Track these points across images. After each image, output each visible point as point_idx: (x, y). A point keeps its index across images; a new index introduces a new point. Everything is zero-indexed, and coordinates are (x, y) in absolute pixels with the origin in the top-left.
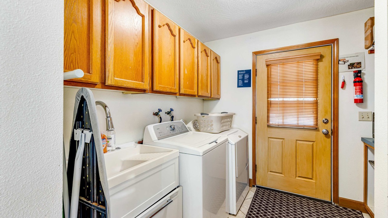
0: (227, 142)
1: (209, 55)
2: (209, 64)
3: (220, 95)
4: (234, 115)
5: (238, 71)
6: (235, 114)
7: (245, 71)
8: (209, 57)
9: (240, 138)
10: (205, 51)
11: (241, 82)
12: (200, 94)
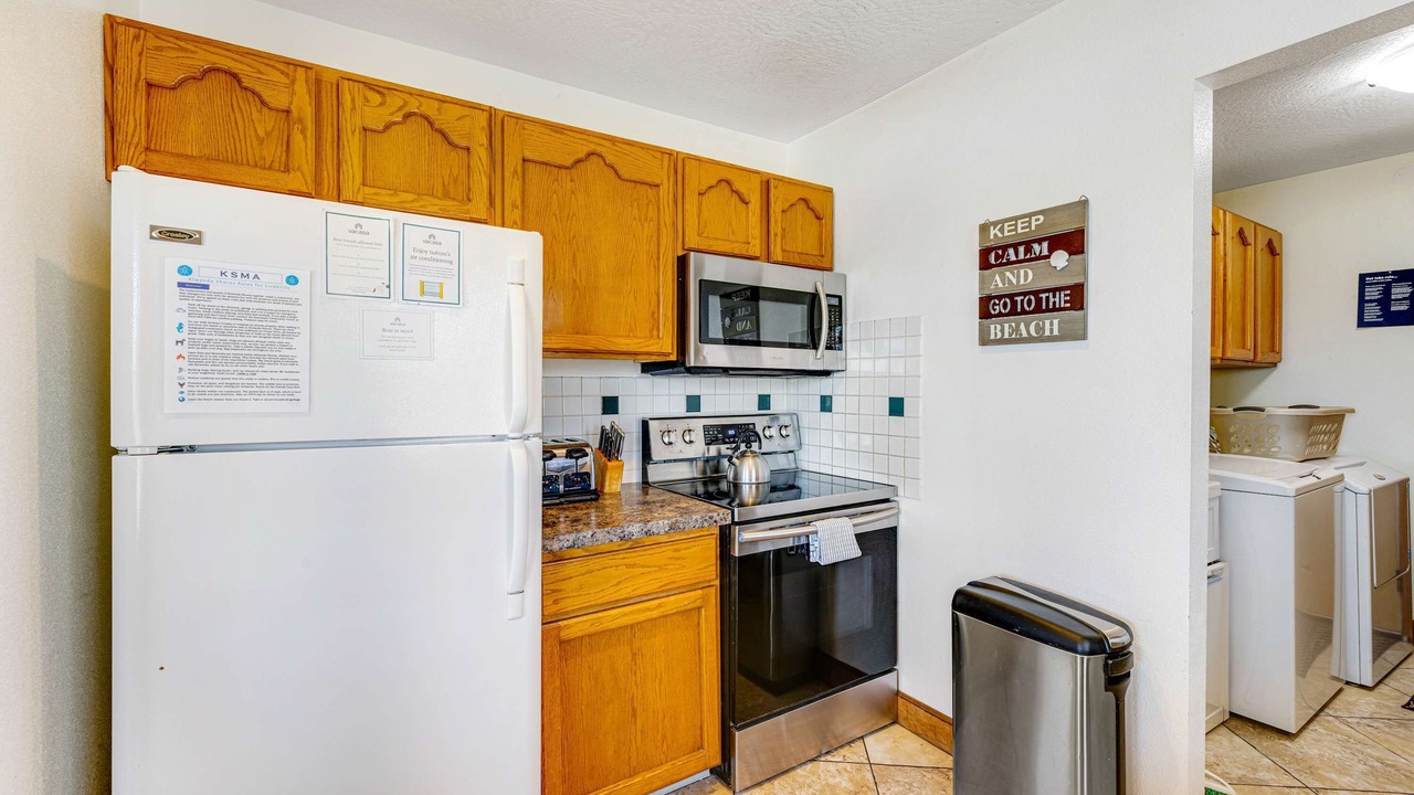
0: (1338, 488)
1: (1251, 239)
2: (1248, 268)
3: (1280, 353)
4: (1347, 415)
5: (1362, 277)
6: (1353, 411)
7: (1394, 273)
8: (1249, 247)
9: (1382, 483)
10: (1241, 233)
11: (1373, 312)
12: (1229, 355)
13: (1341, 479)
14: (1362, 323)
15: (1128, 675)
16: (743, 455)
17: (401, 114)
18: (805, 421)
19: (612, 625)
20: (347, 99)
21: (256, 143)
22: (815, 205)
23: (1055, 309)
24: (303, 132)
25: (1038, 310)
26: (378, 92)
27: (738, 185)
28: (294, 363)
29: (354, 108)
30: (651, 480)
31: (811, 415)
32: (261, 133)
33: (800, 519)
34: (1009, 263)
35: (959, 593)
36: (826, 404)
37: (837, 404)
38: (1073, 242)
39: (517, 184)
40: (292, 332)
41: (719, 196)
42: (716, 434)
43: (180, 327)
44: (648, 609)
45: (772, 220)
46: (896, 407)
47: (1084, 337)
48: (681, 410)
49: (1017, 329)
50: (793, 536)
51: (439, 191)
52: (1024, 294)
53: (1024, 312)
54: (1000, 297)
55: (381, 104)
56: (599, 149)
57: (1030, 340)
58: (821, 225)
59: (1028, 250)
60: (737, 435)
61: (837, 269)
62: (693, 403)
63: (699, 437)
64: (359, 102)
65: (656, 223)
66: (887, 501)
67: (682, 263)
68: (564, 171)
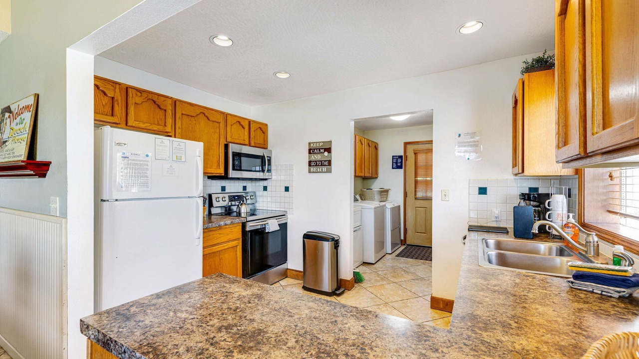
0: (385, 208)
1: (371, 145)
2: (370, 153)
3: (378, 174)
4: (389, 191)
5: (393, 156)
6: (390, 189)
7: (398, 156)
8: (370, 147)
9: (393, 206)
10: (368, 144)
11: (395, 165)
12: (366, 175)
13: (385, 205)
14: (393, 168)
15: (339, 246)
16: (242, 204)
17: (146, 99)
18: (258, 193)
19: (216, 250)
20: (130, 94)
21: (102, 107)
22: (263, 129)
23: (325, 165)
24: (118, 104)
25: (322, 165)
26: (140, 92)
27: (242, 123)
28: (148, 177)
29: (132, 97)
30: (212, 213)
31: (260, 193)
32: (104, 103)
33: (263, 220)
34: (315, 153)
35: (304, 234)
36: (265, 188)
37: (268, 189)
38: (329, 150)
39: (180, 122)
40: (147, 169)
41: (237, 126)
42: (232, 198)
43: (122, 168)
44: (224, 246)
45: (251, 134)
46: (287, 189)
47: (331, 172)
48: (220, 191)
49: (317, 169)
50: (261, 225)
51: (156, 123)
52: (319, 161)
53: (319, 165)
54: (313, 161)
55: (141, 96)
56: (204, 112)
57: (320, 172)
58: (264, 135)
59: (319, 151)
60: (238, 198)
61: (269, 148)
62: (223, 189)
63: (227, 199)
64: (134, 95)
65: (218, 134)
66: (284, 215)
67: (226, 147)
68: (193, 118)
